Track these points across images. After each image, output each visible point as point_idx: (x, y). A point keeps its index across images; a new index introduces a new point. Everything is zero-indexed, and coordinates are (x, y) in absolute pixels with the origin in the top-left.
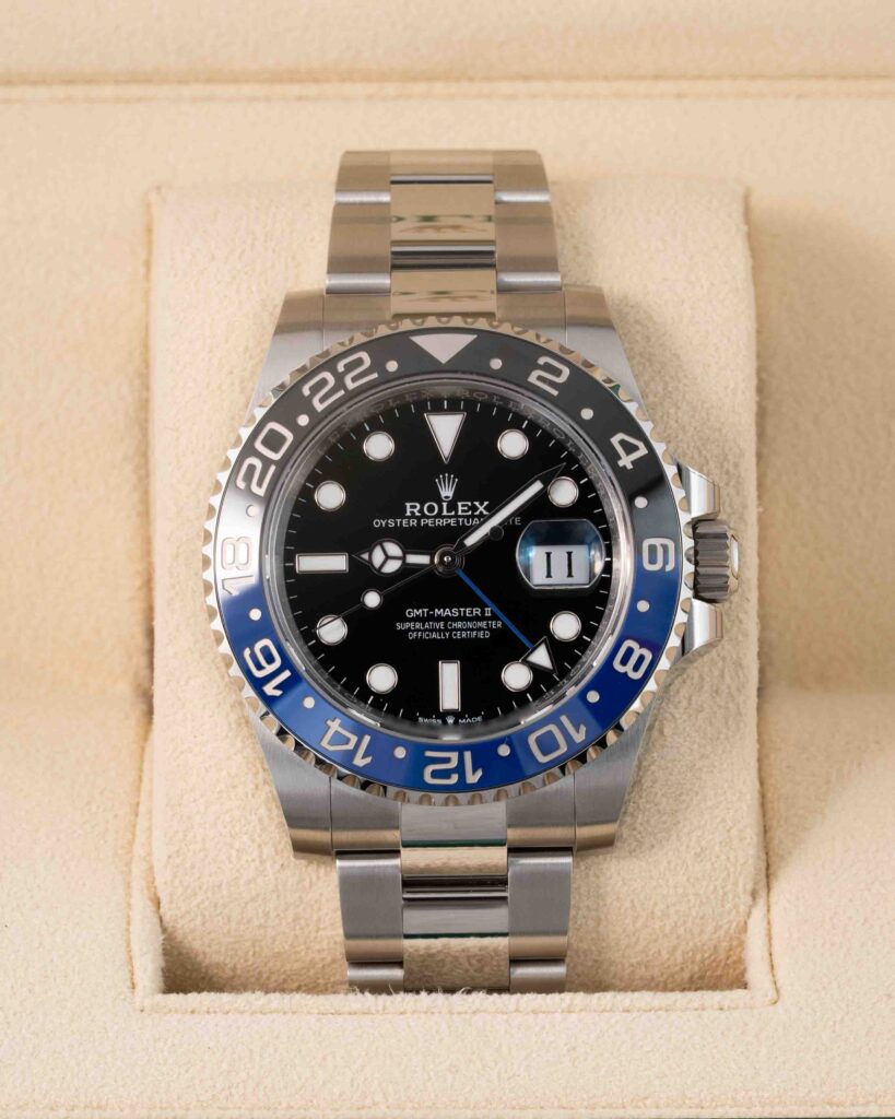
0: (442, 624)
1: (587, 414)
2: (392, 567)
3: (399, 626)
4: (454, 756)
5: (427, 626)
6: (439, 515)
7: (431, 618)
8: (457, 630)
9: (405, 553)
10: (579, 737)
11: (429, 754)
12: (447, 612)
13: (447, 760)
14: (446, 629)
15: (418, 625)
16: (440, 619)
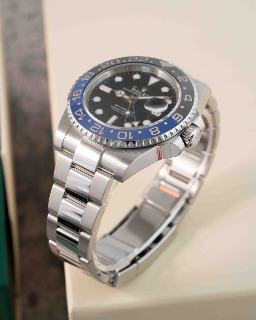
0: (120, 110)
1: (185, 88)
2: (120, 96)
3: (111, 106)
4: (100, 127)
5: (117, 109)
6: (138, 93)
7: (119, 108)
8: (123, 112)
9: (124, 95)
10: (130, 138)
11: (96, 124)
12: (124, 109)
13: (98, 127)
14: (121, 111)
15: (116, 108)
16: (121, 109)
